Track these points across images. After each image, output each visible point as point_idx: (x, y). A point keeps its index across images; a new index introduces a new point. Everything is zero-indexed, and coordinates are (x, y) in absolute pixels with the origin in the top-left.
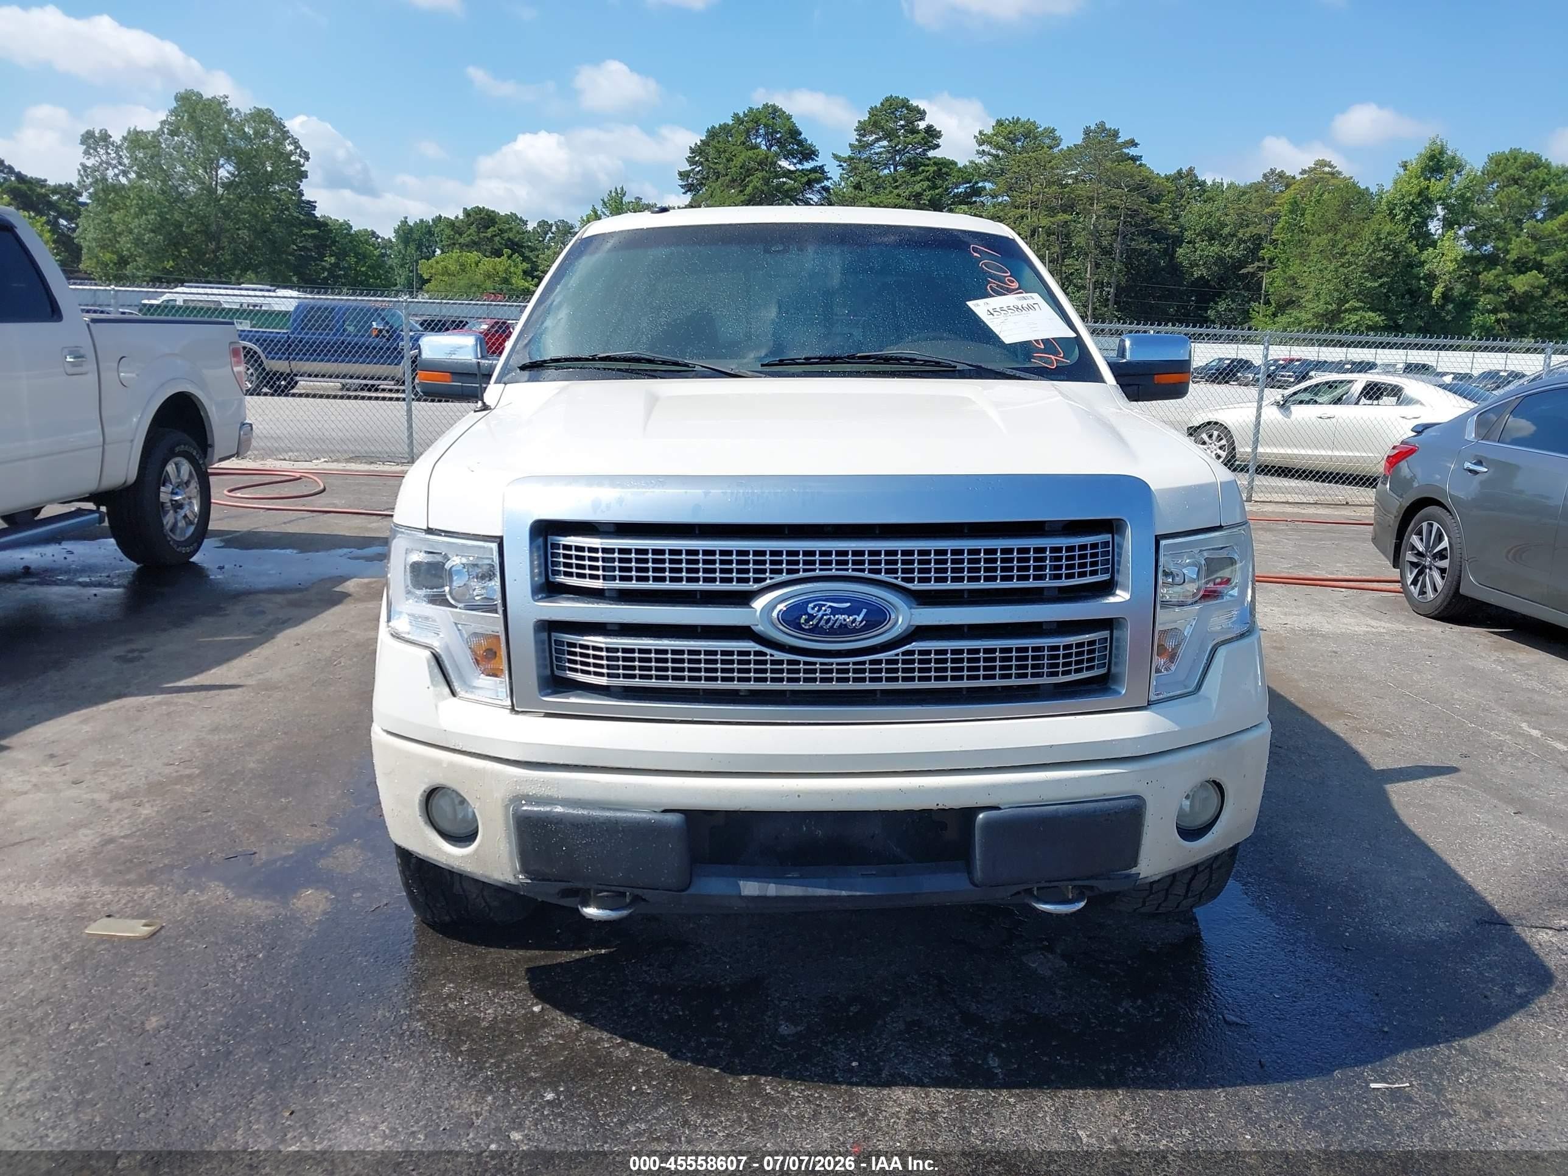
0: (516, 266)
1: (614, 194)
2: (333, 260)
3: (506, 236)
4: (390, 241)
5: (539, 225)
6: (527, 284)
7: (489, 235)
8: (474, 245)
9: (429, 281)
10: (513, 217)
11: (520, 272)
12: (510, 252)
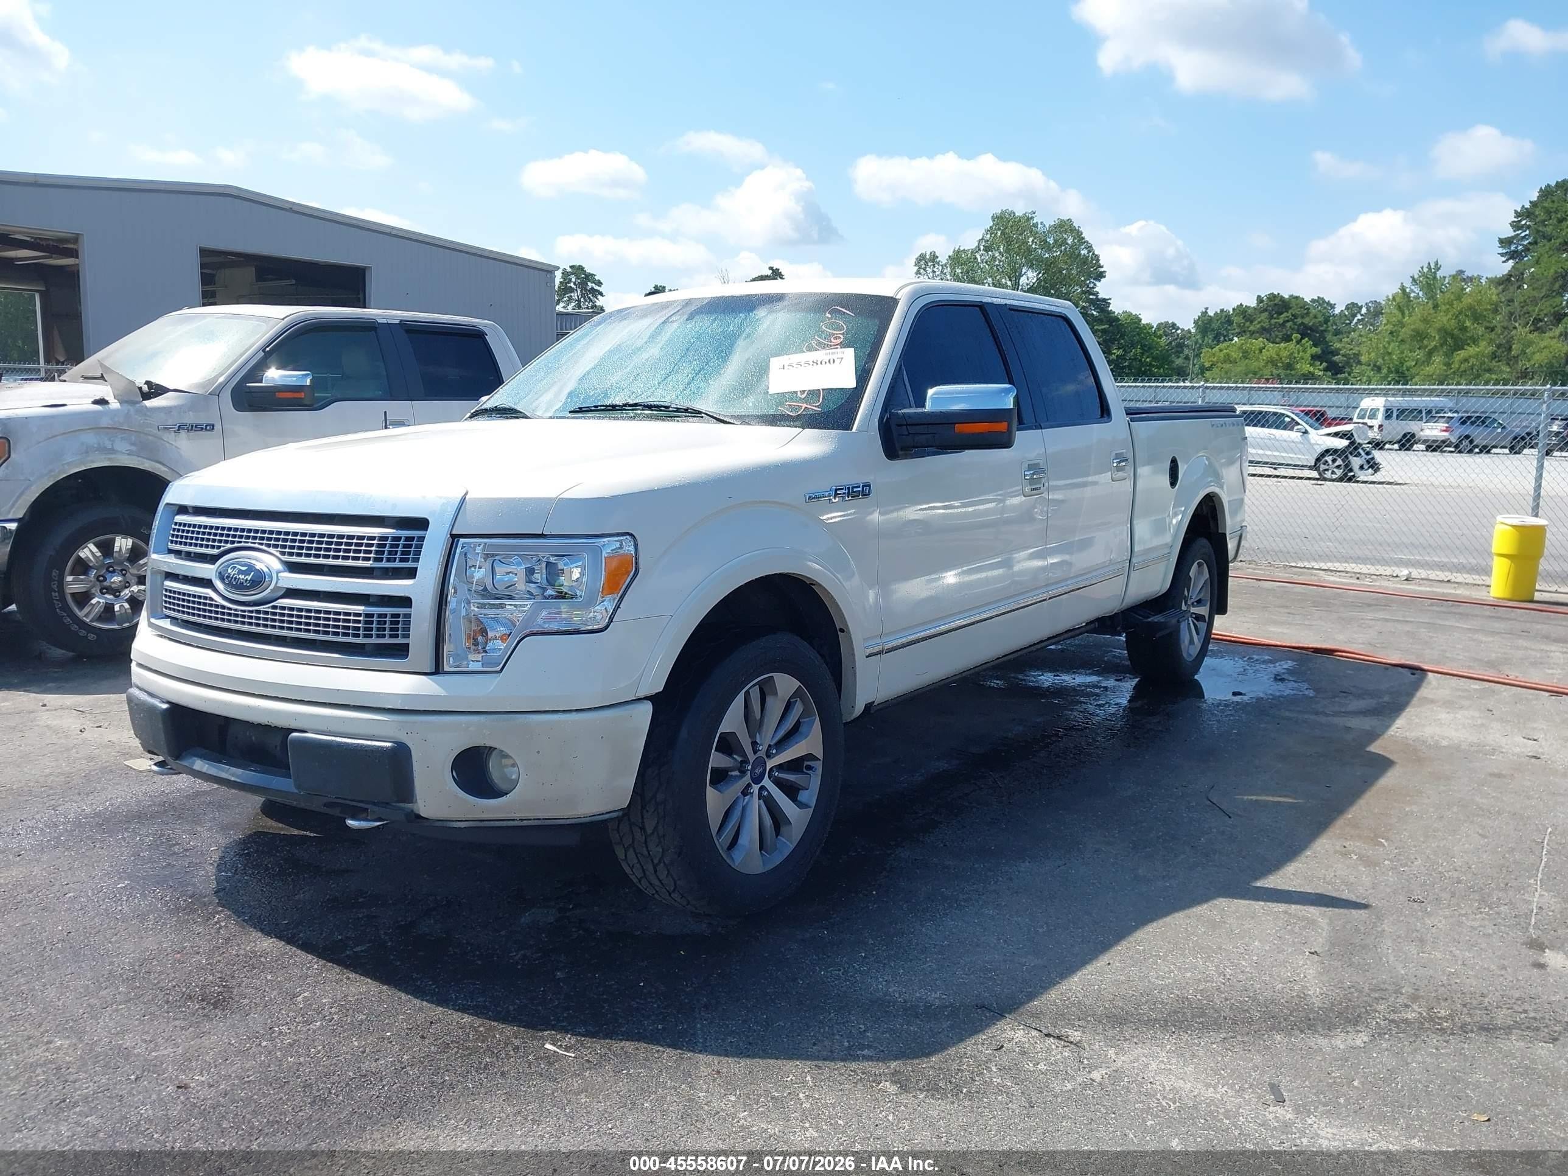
0: (1304, 351)
1: (1426, 270)
2: (1120, 352)
3: (1299, 321)
4: (1189, 331)
5: (1347, 308)
6: (1312, 369)
7: (1281, 321)
8: (1264, 331)
9: (1210, 369)
10: (1320, 301)
11: (1308, 356)
12: (1299, 336)
